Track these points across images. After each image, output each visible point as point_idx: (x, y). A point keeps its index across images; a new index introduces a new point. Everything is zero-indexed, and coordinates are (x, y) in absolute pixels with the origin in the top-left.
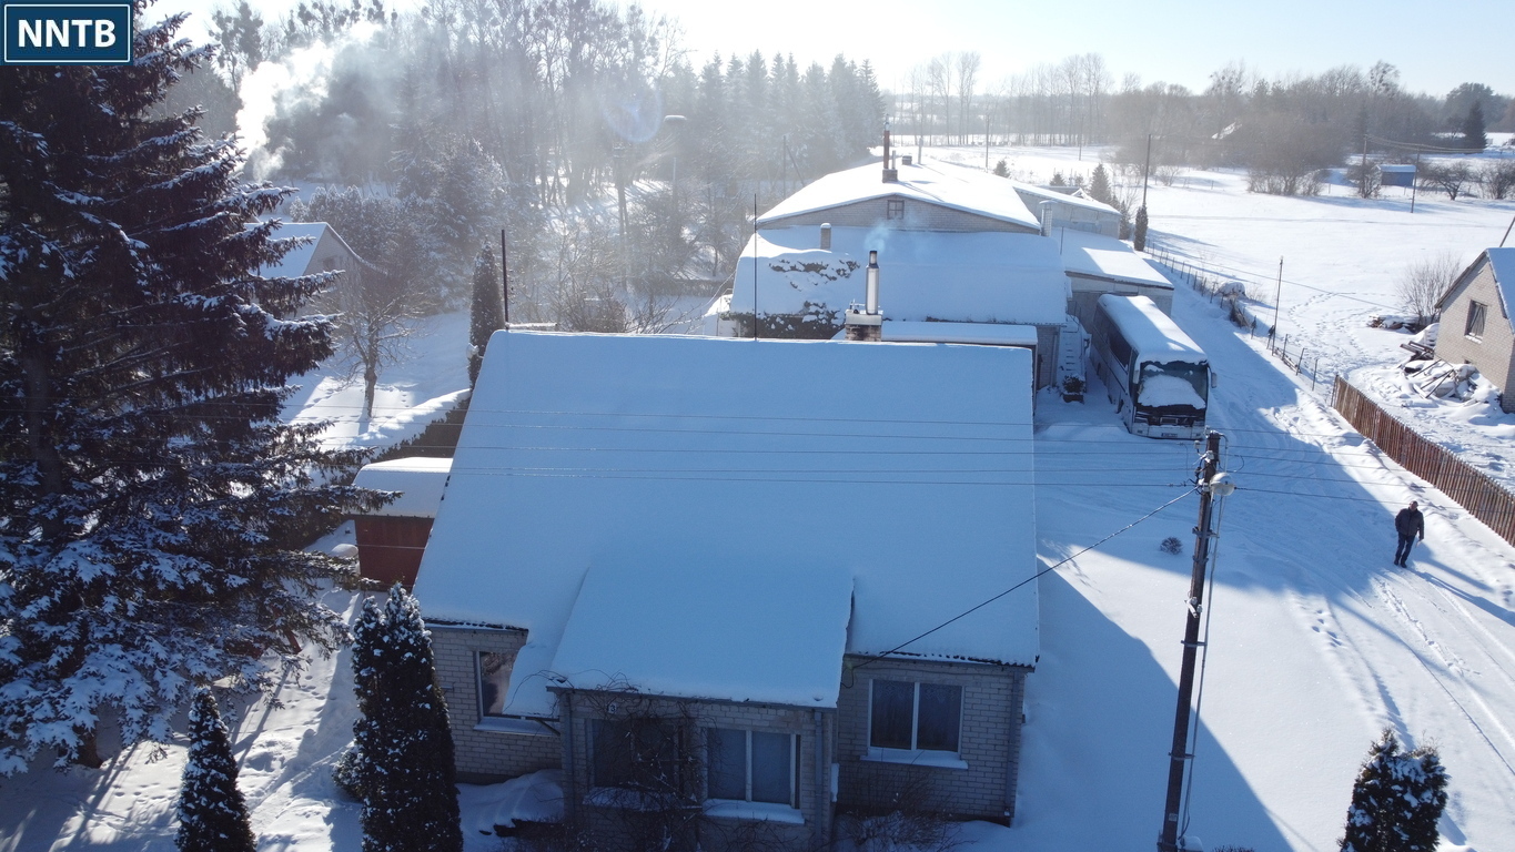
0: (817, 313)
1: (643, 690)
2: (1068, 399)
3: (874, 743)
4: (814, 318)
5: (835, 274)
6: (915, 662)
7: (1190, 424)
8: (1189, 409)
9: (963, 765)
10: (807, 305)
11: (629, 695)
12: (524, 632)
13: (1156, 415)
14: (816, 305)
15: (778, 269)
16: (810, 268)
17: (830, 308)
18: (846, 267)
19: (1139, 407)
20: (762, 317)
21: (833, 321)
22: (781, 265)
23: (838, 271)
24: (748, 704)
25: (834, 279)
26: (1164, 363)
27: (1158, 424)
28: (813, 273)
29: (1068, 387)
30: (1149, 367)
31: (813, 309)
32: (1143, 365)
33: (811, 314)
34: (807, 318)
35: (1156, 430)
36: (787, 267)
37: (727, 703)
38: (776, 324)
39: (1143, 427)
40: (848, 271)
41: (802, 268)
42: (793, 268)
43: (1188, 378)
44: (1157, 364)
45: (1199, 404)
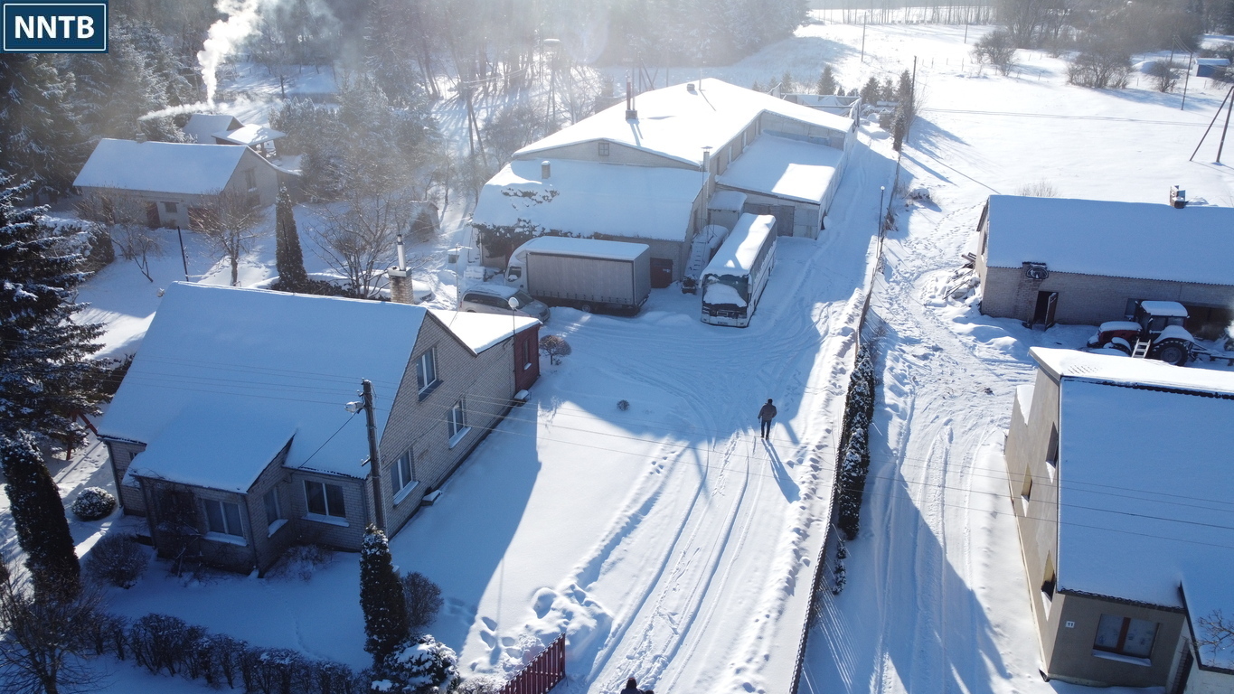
0: (524, 227)
1: (167, 479)
2: (685, 291)
3: (311, 511)
4: (521, 230)
5: (541, 199)
6: (314, 473)
7: (736, 316)
8: (734, 307)
9: (347, 525)
10: (520, 220)
11: (160, 480)
12: (146, 444)
13: (714, 310)
14: (524, 221)
15: (506, 194)
16: (527, 195)
17: (533, 224)
18: (549, 195)
19: (704, 302)
20: (491, 227)
21: (534, 233)
22: (508, 191)
23: (544, 197)
24: (209, 488)
25: (541, 202)
26: (720, 275)
27: (715, 315)
28: (526, 198)
29: (685, 284)
30: (710, 278)
31: (522, 224)
32: (707, 276)
33: (520, 227)
34: (518, 230)
35: (714, 320)
36: (512, 193)
37: (201, 487)
38: (500, 233)
39: (706, 316)
40: (550, 198)
41: (520, 194)
42: (516, 194)
43: (734, 286)
44: (715, 276)
45: (741, 303)
